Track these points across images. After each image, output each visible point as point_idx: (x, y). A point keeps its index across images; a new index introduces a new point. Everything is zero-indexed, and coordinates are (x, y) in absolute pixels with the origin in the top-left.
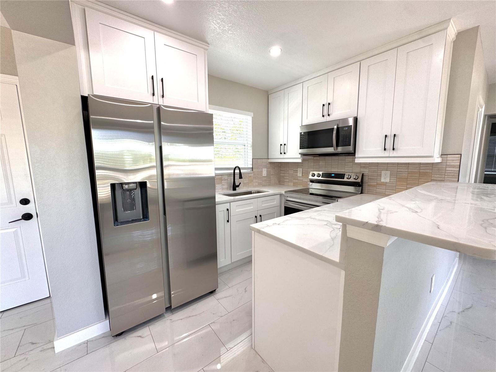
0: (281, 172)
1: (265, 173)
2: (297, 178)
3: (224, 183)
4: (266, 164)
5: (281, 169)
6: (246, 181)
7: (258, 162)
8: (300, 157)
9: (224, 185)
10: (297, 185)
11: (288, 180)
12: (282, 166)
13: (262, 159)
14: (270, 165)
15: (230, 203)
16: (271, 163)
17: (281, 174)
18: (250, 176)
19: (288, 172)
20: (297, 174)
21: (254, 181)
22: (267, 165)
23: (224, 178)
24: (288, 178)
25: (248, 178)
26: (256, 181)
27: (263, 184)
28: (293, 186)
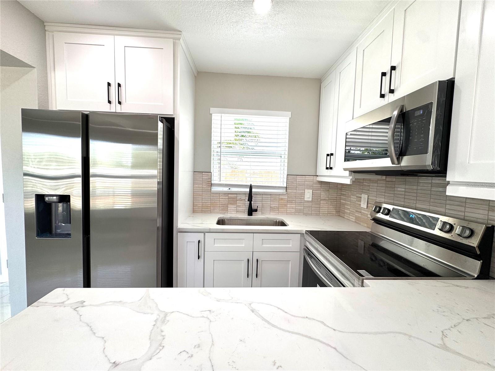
0: (342, 197)
1: (308, 195)
2: (360, 211)
3: (239, 204)
4: (312, 183)
5: (342, 193)
6: (274, 205)
7: (297, 180)
8: (348, 175)
9: (239, 206)
10: (359, 222)
11: (349, 212)
12: (343, 188)
13: (304, 176)
14: (319, 185)
15: (204, 233)
16: (322, 183)
17: (342, 201)
18: (282, 199)
19: (349, 198)
20: (359, 203)
21: (288, 206)
22: (314, 185)
23: (240, 198)
24: (349, 207)
25: (278, 201)
26: (292, 206)
27: (305, 212)
28: (355, 222)
